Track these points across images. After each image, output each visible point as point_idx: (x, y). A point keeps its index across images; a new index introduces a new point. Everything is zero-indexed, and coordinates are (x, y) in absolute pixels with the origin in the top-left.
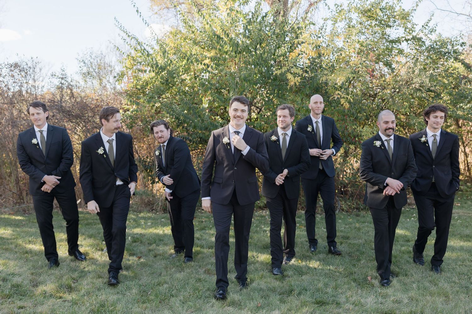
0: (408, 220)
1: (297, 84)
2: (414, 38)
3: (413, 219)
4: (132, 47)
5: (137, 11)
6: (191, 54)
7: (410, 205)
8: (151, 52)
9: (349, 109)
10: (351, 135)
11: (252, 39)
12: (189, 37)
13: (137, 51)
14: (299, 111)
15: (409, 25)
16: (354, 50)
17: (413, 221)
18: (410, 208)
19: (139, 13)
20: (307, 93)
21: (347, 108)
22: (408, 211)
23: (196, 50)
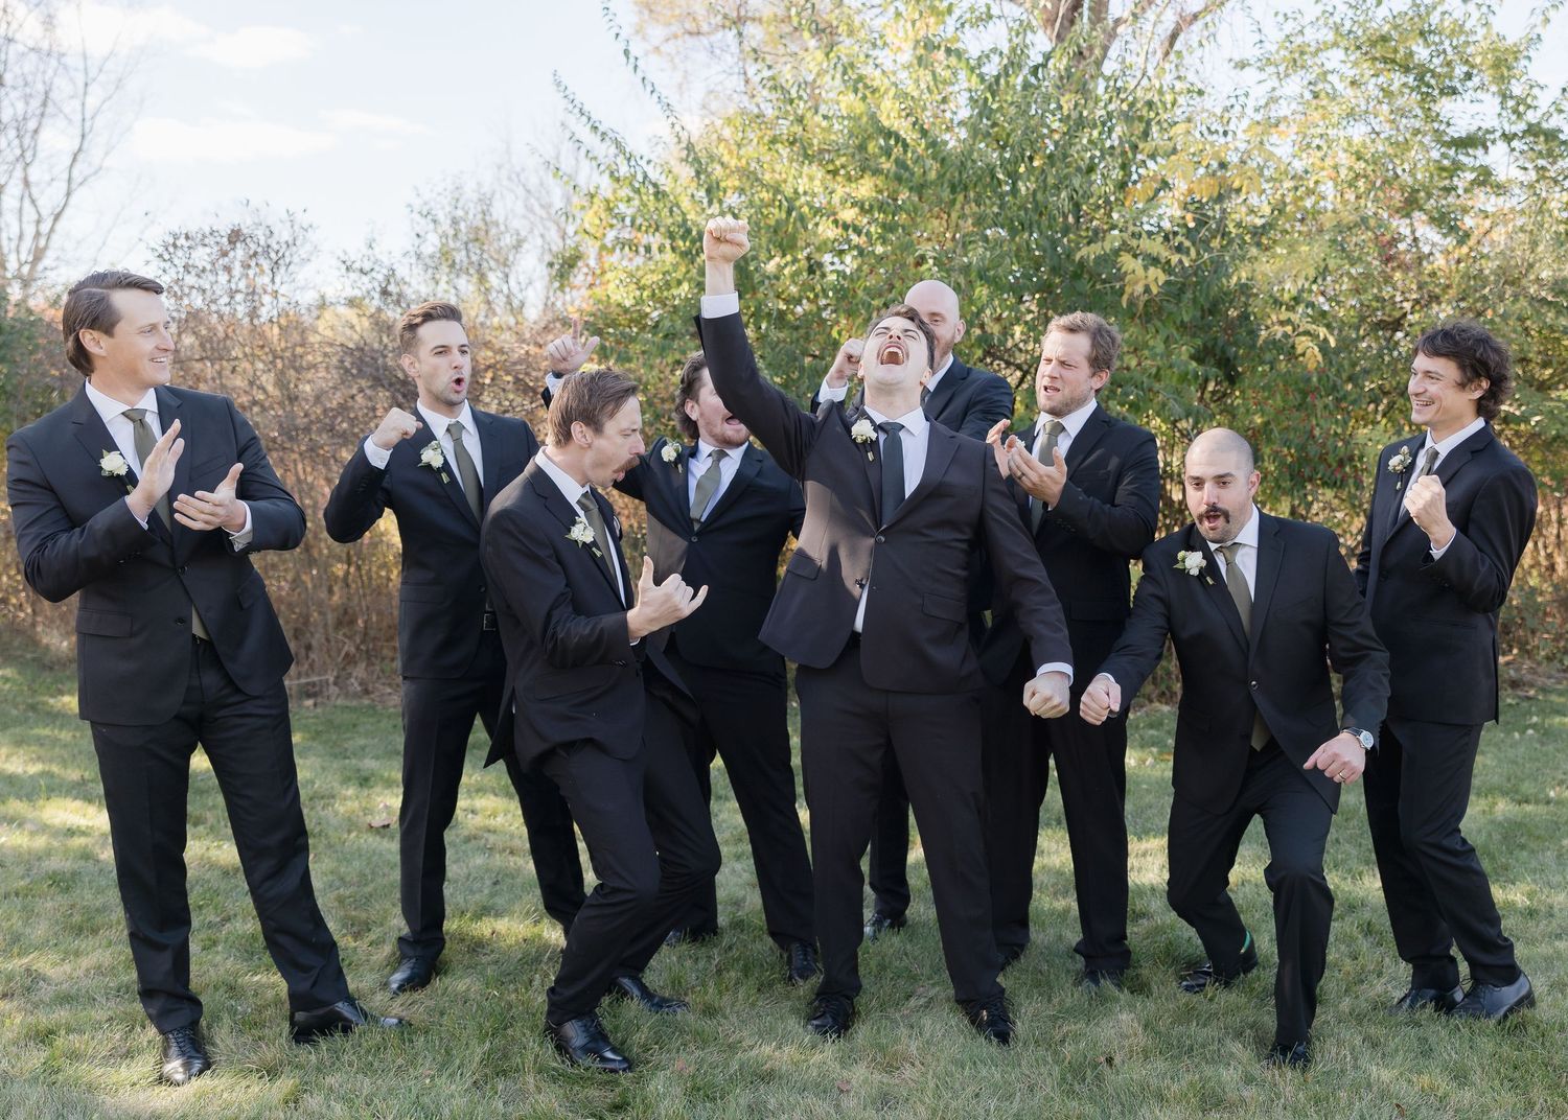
0: (1517, 735)
1: (1155, 290)
2: (1533, 131)
3: (1530, 732)
4: (602, 168)
5: (626, 52)
6: (796, 192)
7: (1518, 686)
8: (666, 184)
9: (1321, 372)
10: (1330, 459)
11: (998, 142)
12: (785, 137)
13: (618, 180)
14: (1157, 377)
15: (1517, 89)
16: (1334, 175)
17: (1531, 738)
18: (1519, 697)
19: (632, 60)
20: (1186, 319)
21: (1312, 366)
22: (1510, 705)
23: (811, 179)
